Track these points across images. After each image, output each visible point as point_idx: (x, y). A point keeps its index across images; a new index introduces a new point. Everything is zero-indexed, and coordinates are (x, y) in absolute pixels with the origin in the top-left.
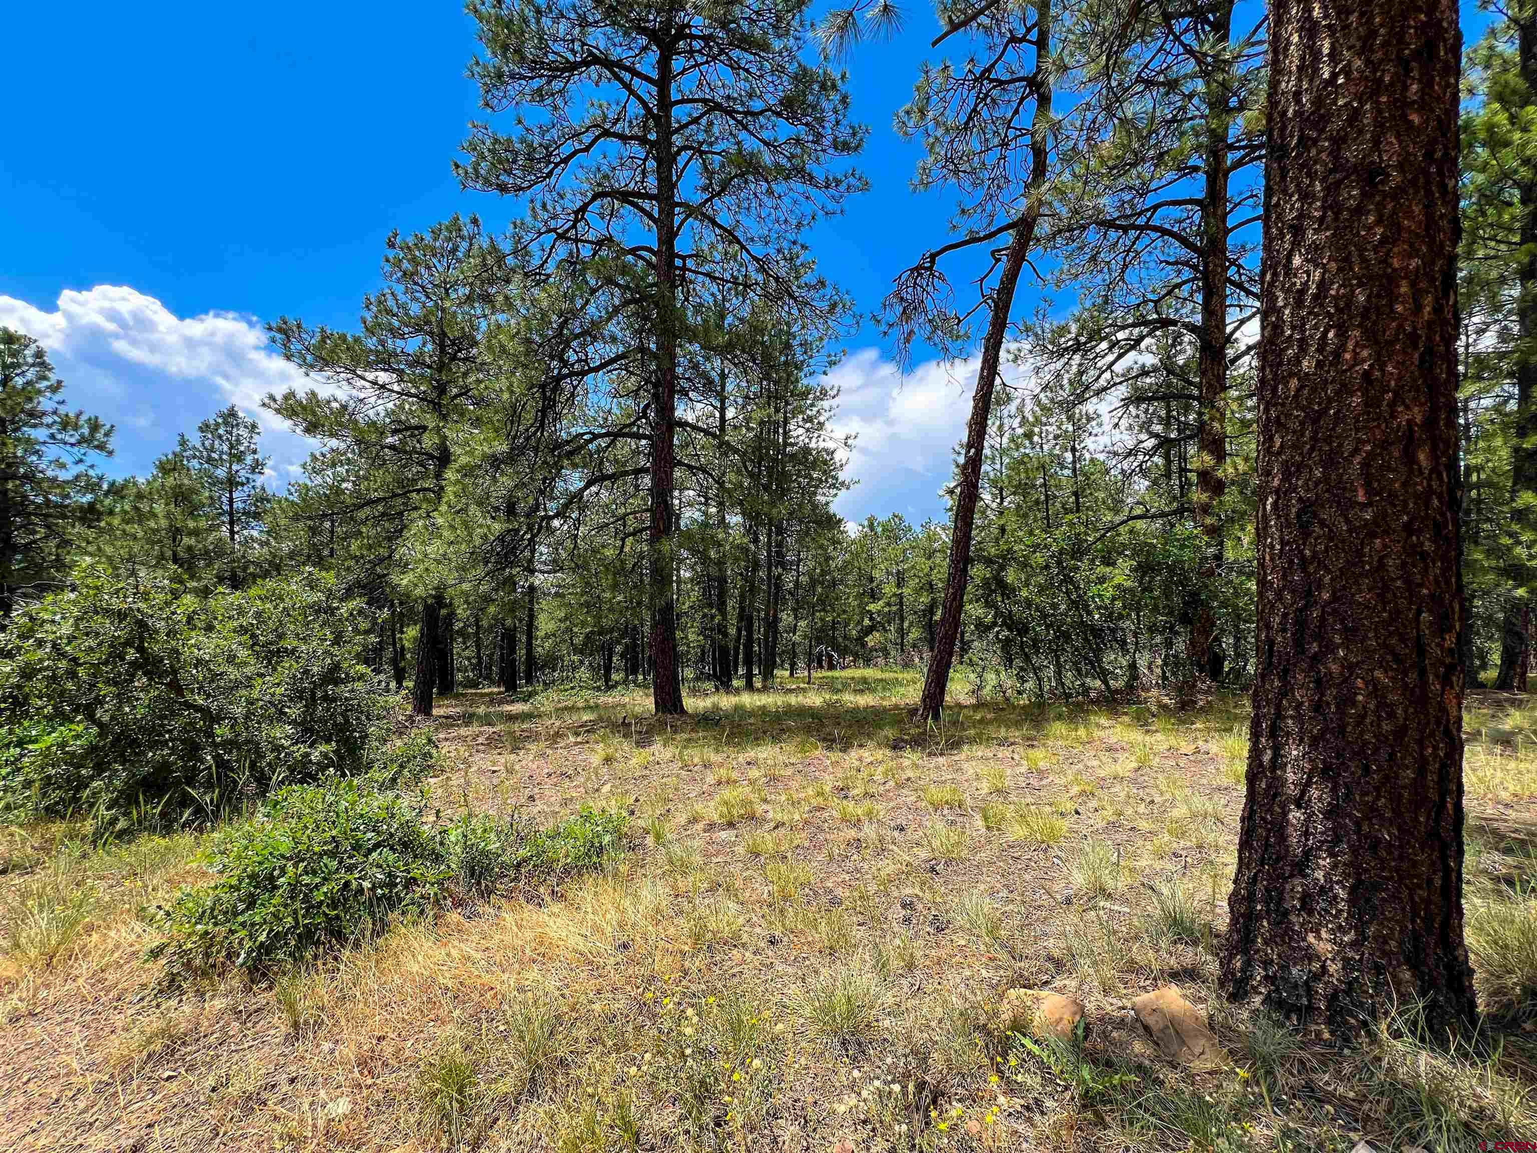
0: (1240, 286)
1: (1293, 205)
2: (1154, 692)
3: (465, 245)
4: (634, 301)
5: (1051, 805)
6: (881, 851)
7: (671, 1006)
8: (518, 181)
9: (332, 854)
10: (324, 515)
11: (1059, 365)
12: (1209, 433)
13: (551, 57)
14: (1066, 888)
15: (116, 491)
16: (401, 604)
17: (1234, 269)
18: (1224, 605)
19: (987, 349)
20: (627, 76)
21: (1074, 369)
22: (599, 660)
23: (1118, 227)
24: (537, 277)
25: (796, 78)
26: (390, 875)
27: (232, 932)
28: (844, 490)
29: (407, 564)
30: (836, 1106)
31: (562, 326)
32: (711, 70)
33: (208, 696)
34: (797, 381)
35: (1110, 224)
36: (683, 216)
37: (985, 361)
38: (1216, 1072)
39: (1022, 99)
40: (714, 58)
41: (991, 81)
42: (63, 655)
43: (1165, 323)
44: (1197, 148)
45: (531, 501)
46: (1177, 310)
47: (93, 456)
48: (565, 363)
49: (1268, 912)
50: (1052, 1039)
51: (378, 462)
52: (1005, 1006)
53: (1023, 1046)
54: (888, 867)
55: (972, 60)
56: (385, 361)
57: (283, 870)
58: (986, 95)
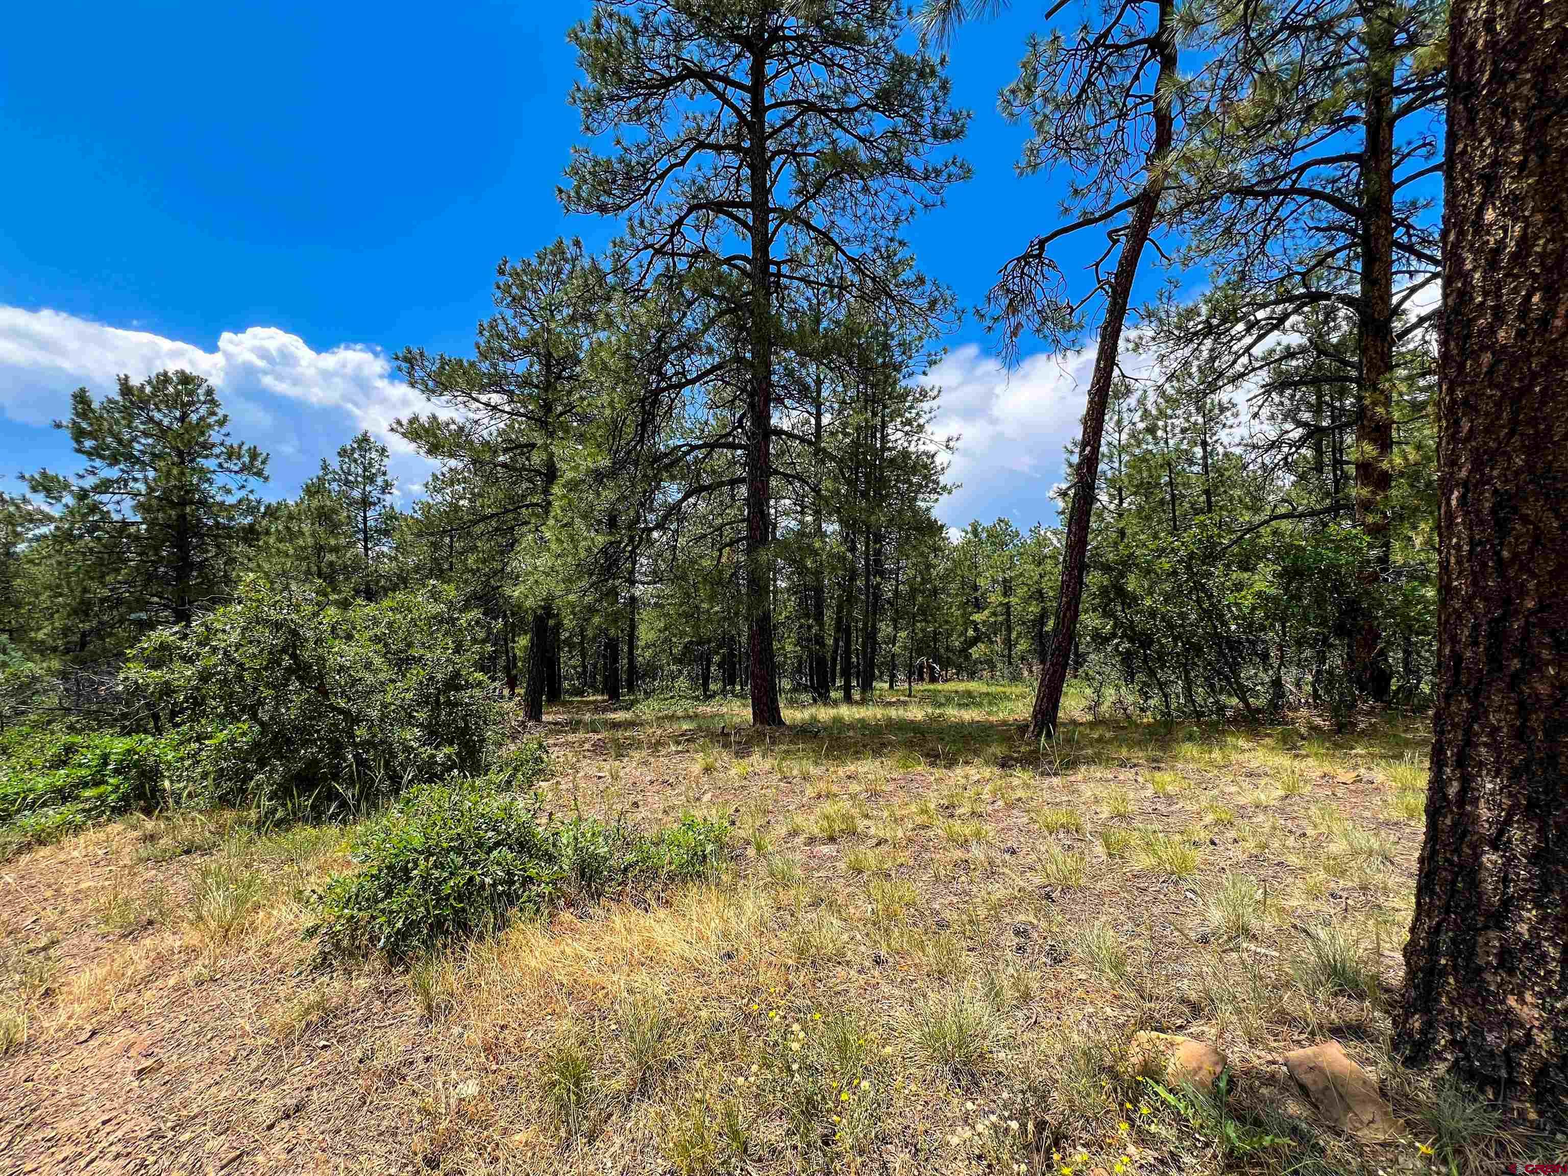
0: (1410, 249)
1: (1484, 153)
2: (1303, 712)
3: (568, 267)
4: (729, 311)
5: (1182, 833)
6: (991, 873)
7: (777, 1019)
8: (618, 201)
9: (459, 851)
10: (445, 532)
11: (1187, 351)
12: (1371, 419)
13: (647, 75)
14: (1202, 925)
15: (272, 512)
16: (513, 614)
17: (1402, 230)
18: (1389, 614)
19: (1103, 339)
20: (720, 86)
21: (1205, 354)
22: (698, 670)
23: (1256, 194)
24: (637, 294)
25: (893, 69)
26: (509, 873)
27: (373, 918)
28: (945, 494)
29: (518, 577)
30: (949, 1137)
31: (659, 341)
32: (805, 69)
33: (349, 700)
34: (895, 382)
35: (1249, 191)
36: (777, 222)
37: (1102, 351)
38: (1390, 1145)
39: (1143, 64)
40: (808, 57)
41: (1107, 47)
42: (233, 661)
43: (1314, 297)
44: (1355, 96)
45: (632, 513)
46: (1329, 282)
47: (254, 482)
48: (662, 376)
49: (1455, 967)
50: (1190, 1089)
51: (491, 480)
52: (1134, 1049)
53: (1156, 1094)
54: (999, 891)
55: (1085, 27)
56: (496, 383)
57: (416, 863)
58: (1101, 64)
